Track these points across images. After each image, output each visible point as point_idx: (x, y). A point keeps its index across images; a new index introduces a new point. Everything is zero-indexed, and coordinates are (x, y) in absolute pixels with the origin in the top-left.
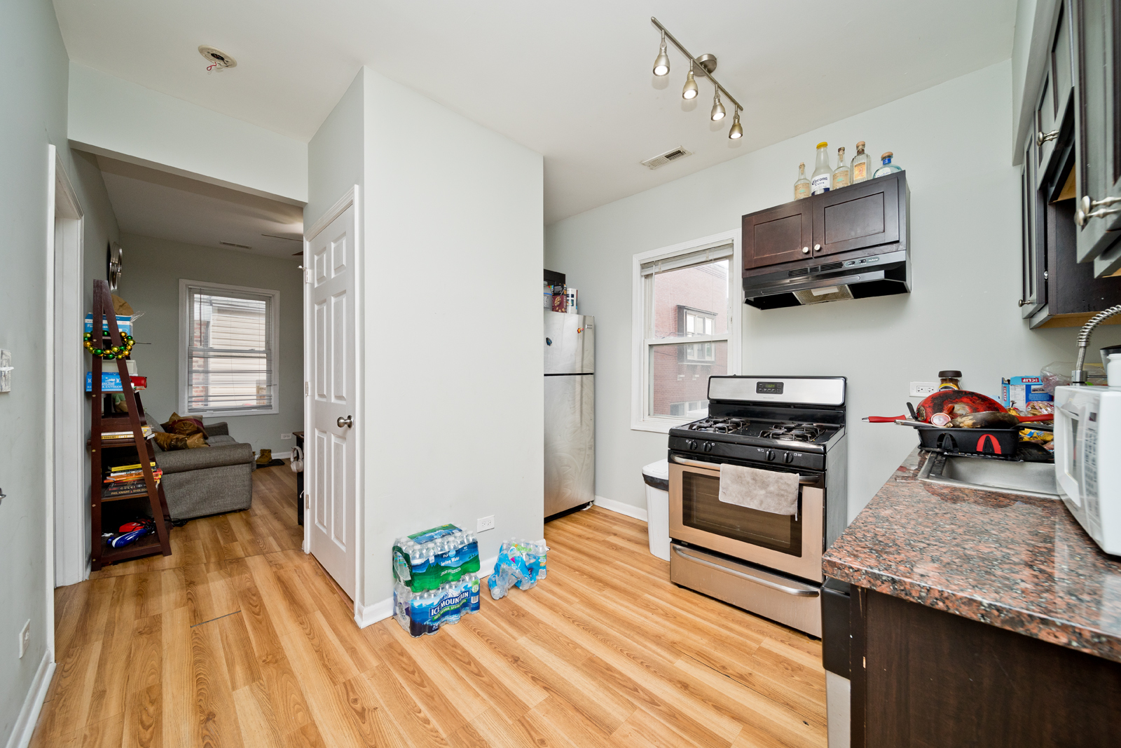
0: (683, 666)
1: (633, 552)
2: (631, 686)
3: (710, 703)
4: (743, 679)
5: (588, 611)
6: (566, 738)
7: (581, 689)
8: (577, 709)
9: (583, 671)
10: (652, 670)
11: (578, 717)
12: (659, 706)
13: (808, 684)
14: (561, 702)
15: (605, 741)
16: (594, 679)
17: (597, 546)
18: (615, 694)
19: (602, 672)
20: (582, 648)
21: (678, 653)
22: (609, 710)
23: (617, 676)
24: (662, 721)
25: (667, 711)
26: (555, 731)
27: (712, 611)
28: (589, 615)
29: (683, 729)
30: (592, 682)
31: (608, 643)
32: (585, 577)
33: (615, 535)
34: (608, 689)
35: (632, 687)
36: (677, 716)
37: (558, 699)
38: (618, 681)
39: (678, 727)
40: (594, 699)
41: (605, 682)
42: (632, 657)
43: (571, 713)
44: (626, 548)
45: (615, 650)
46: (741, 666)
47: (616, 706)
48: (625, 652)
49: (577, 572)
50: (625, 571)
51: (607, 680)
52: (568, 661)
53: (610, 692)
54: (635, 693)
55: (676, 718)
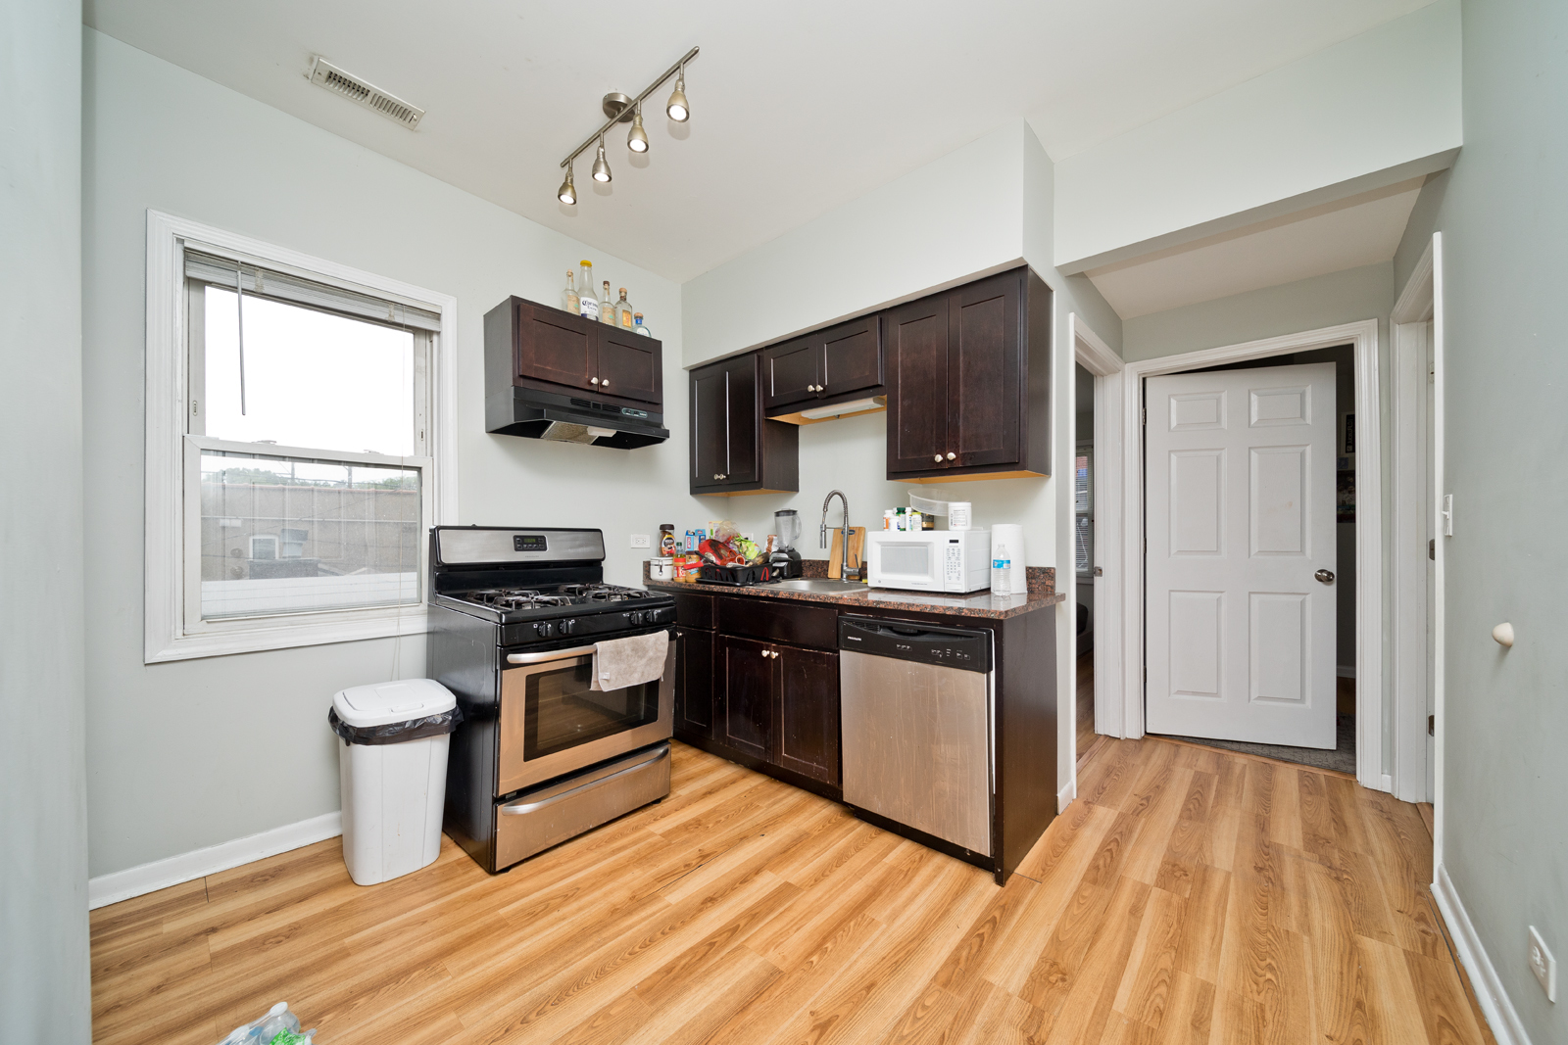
0: (677, 896)
1: (335, 911)
2: (705, 948)
3: (737, 885)
4: (705, 858)
5: (500, 997)
6: (792, 1019)
7: (705, 1005)
8: (743, 1009)
9: (666, 1003)
10: (679, 924)
11: (758, 1007)
12: (739, 926)
13: (718, 822)
14: (728, 1030)
15: (792, 979)
16: (686, 988)
17: (229, 972)
18: (718, 966)
19: (674, 979)
20: (611, 1006)
21: (653, 898)
22: (745, 972)
23: (683, 962)
24: (761, 925)
25: (746, 920)
26: (782, 1034)
27: (579, 854)
28: (517, 996)
29: (771, 910)
30: (693, 991)
31: (607, 969)
32: (362, 1001)
33: (214, 930)
34: (707, 973)
35: (707, 948)
36: (753, 913)
37: (723, 1035)
38: (694, 960)
39: (768, 914)
40: (726, 988)
41: (693, 976)
42: (648, 943)
43: (749, 1016)
44: (306, 919)
45: (626, 961)
46: (689, 853)
47: (738, 965)
48: (637, 949)
49: (327, 1018)
50: (399, 930)
51: (691, 973)
52: (638, 1026)
53: (714, 970)
54: (717, 945)
55: (756, 914)
